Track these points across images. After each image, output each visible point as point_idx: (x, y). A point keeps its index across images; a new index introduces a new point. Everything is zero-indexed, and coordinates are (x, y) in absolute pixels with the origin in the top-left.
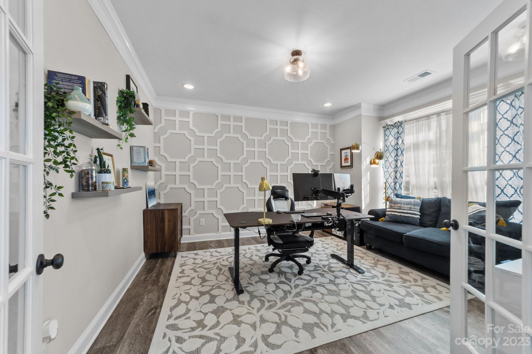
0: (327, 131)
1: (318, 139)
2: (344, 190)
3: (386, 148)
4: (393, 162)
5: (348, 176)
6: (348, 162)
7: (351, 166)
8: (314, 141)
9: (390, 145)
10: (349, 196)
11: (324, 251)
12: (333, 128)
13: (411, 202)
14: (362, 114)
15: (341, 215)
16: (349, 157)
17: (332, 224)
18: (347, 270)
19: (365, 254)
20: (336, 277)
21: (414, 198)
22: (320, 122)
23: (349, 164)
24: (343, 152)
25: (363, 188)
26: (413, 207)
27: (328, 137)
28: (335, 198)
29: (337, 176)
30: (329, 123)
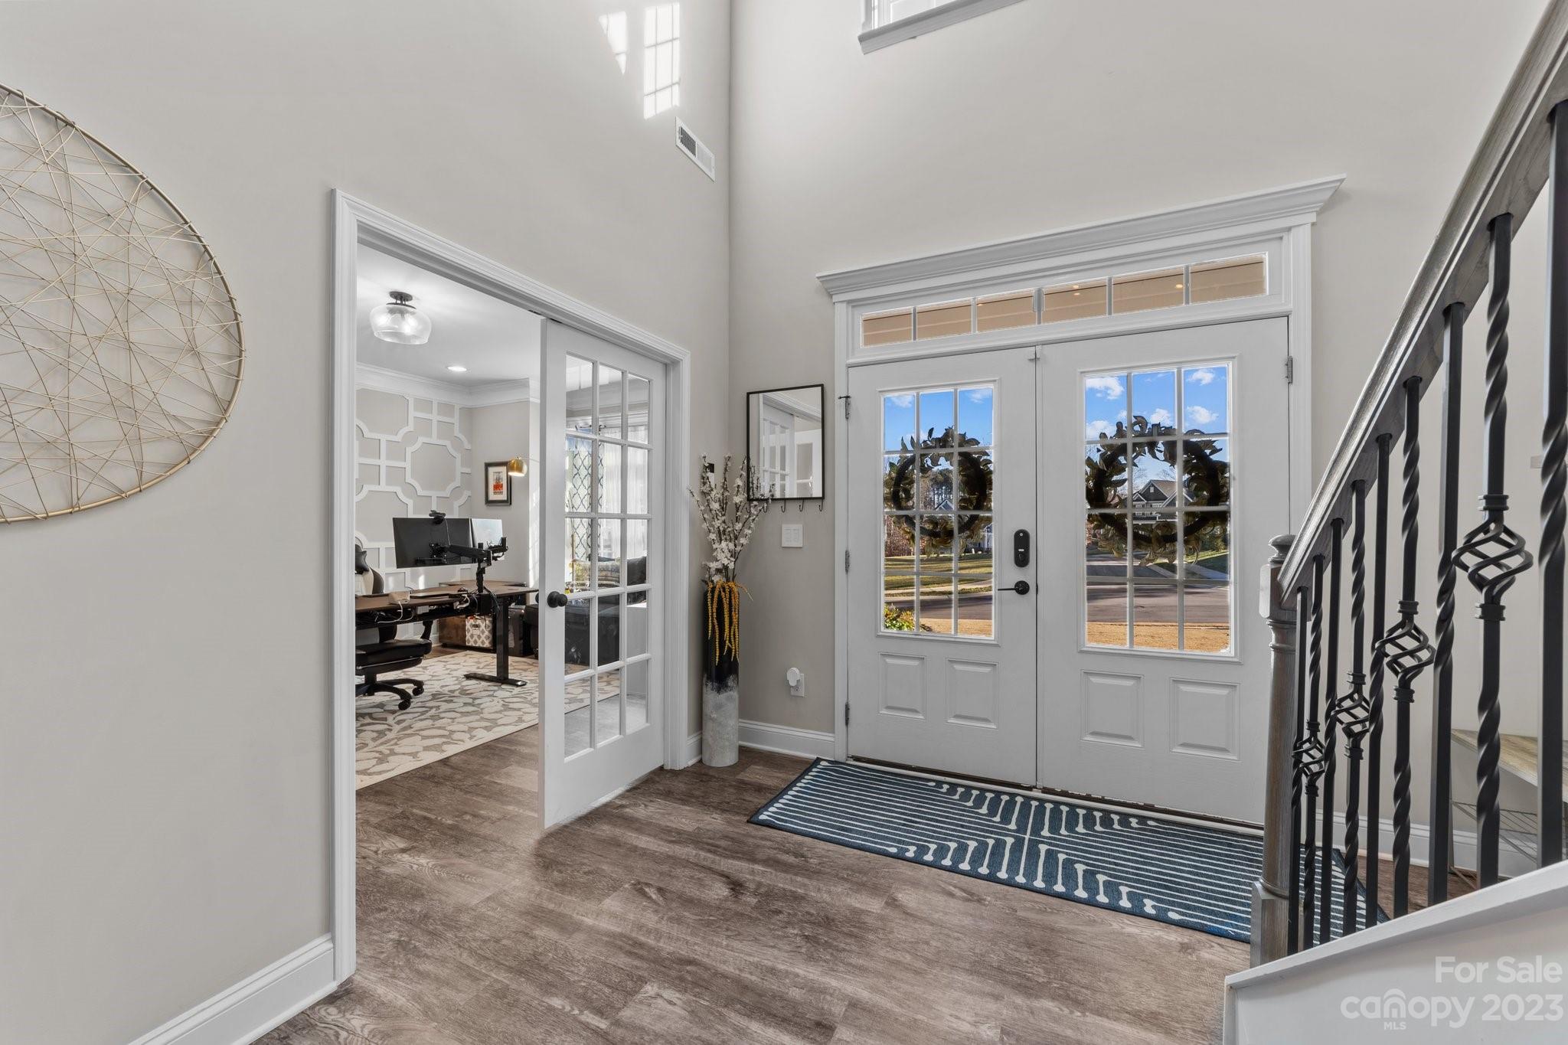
0: (455, 420)
1: (431, 437)
2: (490, 548)
3: (575, 471)
4: (586, 497)
5: (498, 523)
6: (501, 493)
7: (508, 502)
8: (422, 440)
9: (582, 466)
10: (499, 557)
11: (449, 674)
12: (470, 414)
13: (607, 566)
14: (531, 399)
15: (485, 588)
16: (504, 483)
17: (468, 604)
18: (496, 688)
19: (531, 665)
20: (474, 699)
21: (614, 560)
22: (437, 396)
23: (503, 497)
24: (491, 470)
25: (530, 547)
26: (609, 574)
27: (457, 433)
28: (474, 561)
29: (477, 524)
30: (459, 401)
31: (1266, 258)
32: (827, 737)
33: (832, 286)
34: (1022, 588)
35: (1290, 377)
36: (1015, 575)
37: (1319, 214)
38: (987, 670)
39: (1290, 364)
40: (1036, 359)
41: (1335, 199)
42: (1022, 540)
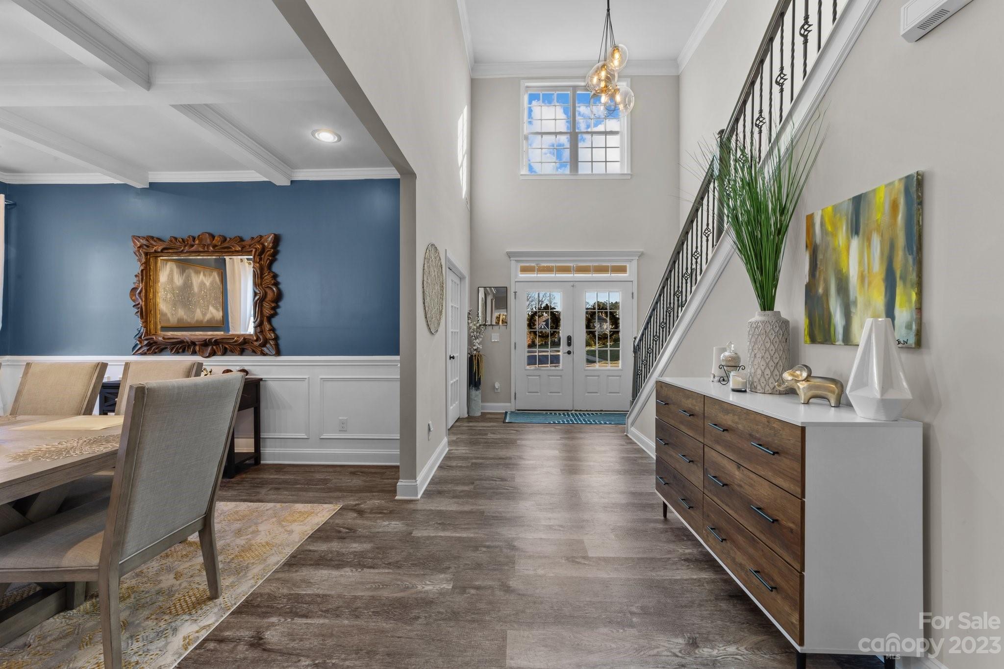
31: (628, 265)
32: (508, 404)
33: (510, 255)
34: (569, 353)
35: (633, 297)
36: (568, 349)
37: (639, 257)
38: (559, 377)
39: (633, 294)
40: (573, 286)
41: (641, 255)
42: (569, 339)
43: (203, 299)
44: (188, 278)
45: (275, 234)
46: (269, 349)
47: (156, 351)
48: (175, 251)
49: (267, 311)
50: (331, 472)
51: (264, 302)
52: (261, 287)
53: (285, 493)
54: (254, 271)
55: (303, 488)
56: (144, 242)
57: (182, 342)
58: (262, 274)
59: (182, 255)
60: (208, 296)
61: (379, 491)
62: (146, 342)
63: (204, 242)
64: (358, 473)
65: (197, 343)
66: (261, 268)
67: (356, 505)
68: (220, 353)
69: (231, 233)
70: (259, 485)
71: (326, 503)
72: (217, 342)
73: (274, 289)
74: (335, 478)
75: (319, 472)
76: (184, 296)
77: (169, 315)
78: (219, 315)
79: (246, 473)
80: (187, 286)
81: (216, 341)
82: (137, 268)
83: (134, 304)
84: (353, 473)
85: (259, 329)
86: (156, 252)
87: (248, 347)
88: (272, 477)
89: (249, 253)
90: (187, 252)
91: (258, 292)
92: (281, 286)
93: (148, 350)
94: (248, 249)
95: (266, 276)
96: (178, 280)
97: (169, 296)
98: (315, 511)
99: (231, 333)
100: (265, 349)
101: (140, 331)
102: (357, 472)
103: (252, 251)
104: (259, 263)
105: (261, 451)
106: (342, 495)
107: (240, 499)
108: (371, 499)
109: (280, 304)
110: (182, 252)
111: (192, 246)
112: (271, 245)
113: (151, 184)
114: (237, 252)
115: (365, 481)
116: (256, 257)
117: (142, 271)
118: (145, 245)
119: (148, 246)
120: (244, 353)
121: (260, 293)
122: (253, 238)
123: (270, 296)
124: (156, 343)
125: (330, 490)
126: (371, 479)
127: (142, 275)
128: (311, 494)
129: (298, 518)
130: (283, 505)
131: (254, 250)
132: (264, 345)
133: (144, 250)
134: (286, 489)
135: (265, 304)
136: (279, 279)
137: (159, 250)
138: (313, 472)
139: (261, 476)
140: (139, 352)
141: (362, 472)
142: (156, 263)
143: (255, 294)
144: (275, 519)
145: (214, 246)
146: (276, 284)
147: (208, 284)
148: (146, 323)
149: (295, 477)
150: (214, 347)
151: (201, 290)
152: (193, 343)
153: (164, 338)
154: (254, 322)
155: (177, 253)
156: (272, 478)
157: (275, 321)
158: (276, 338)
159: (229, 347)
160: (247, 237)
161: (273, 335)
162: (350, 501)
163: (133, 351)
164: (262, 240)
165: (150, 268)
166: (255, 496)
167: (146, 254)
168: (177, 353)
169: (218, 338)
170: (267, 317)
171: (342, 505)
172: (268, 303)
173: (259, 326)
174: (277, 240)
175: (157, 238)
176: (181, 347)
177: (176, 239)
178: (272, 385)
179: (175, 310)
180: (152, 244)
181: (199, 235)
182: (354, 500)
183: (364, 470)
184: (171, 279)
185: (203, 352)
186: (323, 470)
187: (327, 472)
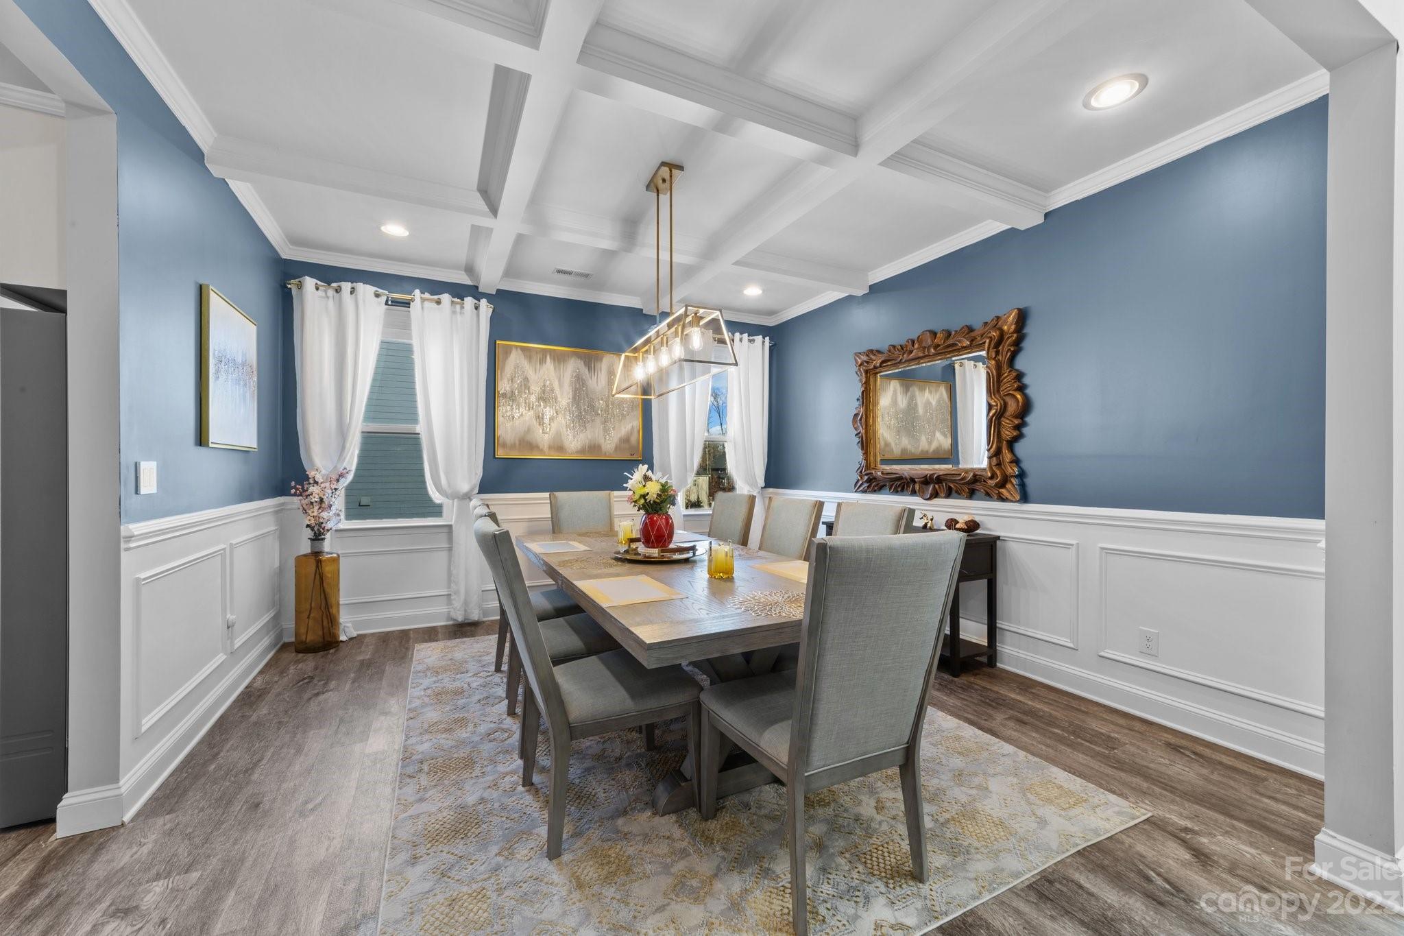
43: (928, 423)
44: (913, 398)
45: (1019, 310)
46: (1009, 492)
47: (876, 488)
48: (893, 362)
49: (1007, 432)
50: (1122, 727)
51: (1002, 419)
52: (997, 396)
53: (1034, 734)
54: (987, 372)
55: (1065, 737)
56: (864, 358)
57: (900, 478)
58: (999, 375)
59: (900, 367)
60: (934, 419)
61: (1250, 822)
62: (866, 478)
63: (924, 345)
64: (1187, 753)
65: (916, 480)
66: (999, 367)
67: (1186, 830)
68: (943, 495)
69: (956, 324)
70: (993, 704)
71: (1114, 792)
72: (939, 480)
73: (1019, 396)
74: (1133, 745)
75: (1096, 717)
76: (908, 422)
77: (893, 445)
78: (946, 443)
79: (975, 675)
80: (912, 407)
81: (938, 477)
82: (858, 389)
83: (856, 432)
84: (1176, 749)
85: (994, 461)
86: (875, 367)
87: (979, 487)
88: (1013, 696)
89: (980, 347)
90: (906, 361)
91: (995, 404)
92: (1028, 391)
93: (869, 487)
94: (979, 340)
95: (1006, 377)
96: (902, 402)
97: (892, 422)
98: (1091, 800)
99: (960, 466)
100: (1003, 491)
101: (861, 464)
102: (1182, 748)
103: (984, 343)
104: (994, 359)
105: (998, 648)
106: (1148, 788)
107: (965, 717)
108: (1227, 832)
109: (1028, 419)
110: (900, 362)
111: (911, 352)
112: (1013, 327)
113: (871, 287)
114: (964, 348)
115: (1207, 779)
116: (991, 350)
117: (863, 392)
118: (866, 361)
119: (867, 362)
120: (975, 496)
121: (997, 405)
122: (986, 324)
123: (1012, 407)
124: (875, 478)
125: (1120, 765)
126: (1220, 779)
127: (863, 398)
128: (1081, 757)
129: (1056, 798)
130: (1030, 757)
131: (988, 341)
132: (1002, 484)
133: (864, 368)
134: (1036, 729)
135: (1005, 422)
136: (1026, 380)
137: (878, 365)
138: (1083, 712)
139: (996, 688)
140: (861, 489)
141: (1195, 753)
142: (875, 381)
143: (990, 407)
144: (1015, 780)
145: (936, 347)
146: (1022, 388)
147: (934, 403)
148: (866, 454)
149: (1052, 712)
150: (937, 486)
151: (926, 412)
152: (913, 480)
153: (882, 473)
154: (988, 450)
155: (896, 365)
156: (1013, 699)
157: (1020, 448)
158: (1022, 475)
159: (955, 486)
160: (977, 324)
161: (1016, 469)
162: (1171, 811)
163: (855, 487)
164: (1000, 323)
165: (870, 388)
166: (985, 720)
167: (866, 372)
168: (896, 492)
169: (941, 473)
170: (1007, 441)
171: (1150, 814)
172: (1009, 420)
173: (996, 454)
174: (1022, 317)
175: (877, 351)
176: (901, 485)
177: (894, 347)
178: (1013, 547)
179: (898, 439)
180: (871, 359)
181: (919, 337)
182: (1181, 815)
183: (1200, 749)
184: (895, 402)
185: (923, 492)
186: (1105, 716)
187: (1112, 723)
